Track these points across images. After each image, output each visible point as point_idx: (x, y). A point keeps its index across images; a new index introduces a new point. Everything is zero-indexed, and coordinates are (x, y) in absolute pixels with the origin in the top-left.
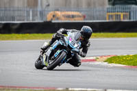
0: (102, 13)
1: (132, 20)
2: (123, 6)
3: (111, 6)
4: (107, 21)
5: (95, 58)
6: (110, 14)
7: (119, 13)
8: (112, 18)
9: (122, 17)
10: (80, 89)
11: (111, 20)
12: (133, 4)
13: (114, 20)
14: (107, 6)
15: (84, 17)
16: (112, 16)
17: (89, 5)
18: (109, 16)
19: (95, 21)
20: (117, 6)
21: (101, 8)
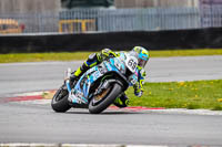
0: (50, 21)
1: (100, 31)
2: (85, 10)
3: (65, 10)
4: (60, 33)
5: (41, 93)
6: (65, 22)
7: (79, 21)
8: (68, 29)
9: (84, 27)
10: (19, 144)
11: (66, 33)
12: (101, 5)
13: (72, 32)
14: (60, 9)
15: (23, 27)
16: (68, 25)
17: (30, 7)
18: (63, 25)
19: (40, 34)
20: (75, 9)
21: (49, 13)
